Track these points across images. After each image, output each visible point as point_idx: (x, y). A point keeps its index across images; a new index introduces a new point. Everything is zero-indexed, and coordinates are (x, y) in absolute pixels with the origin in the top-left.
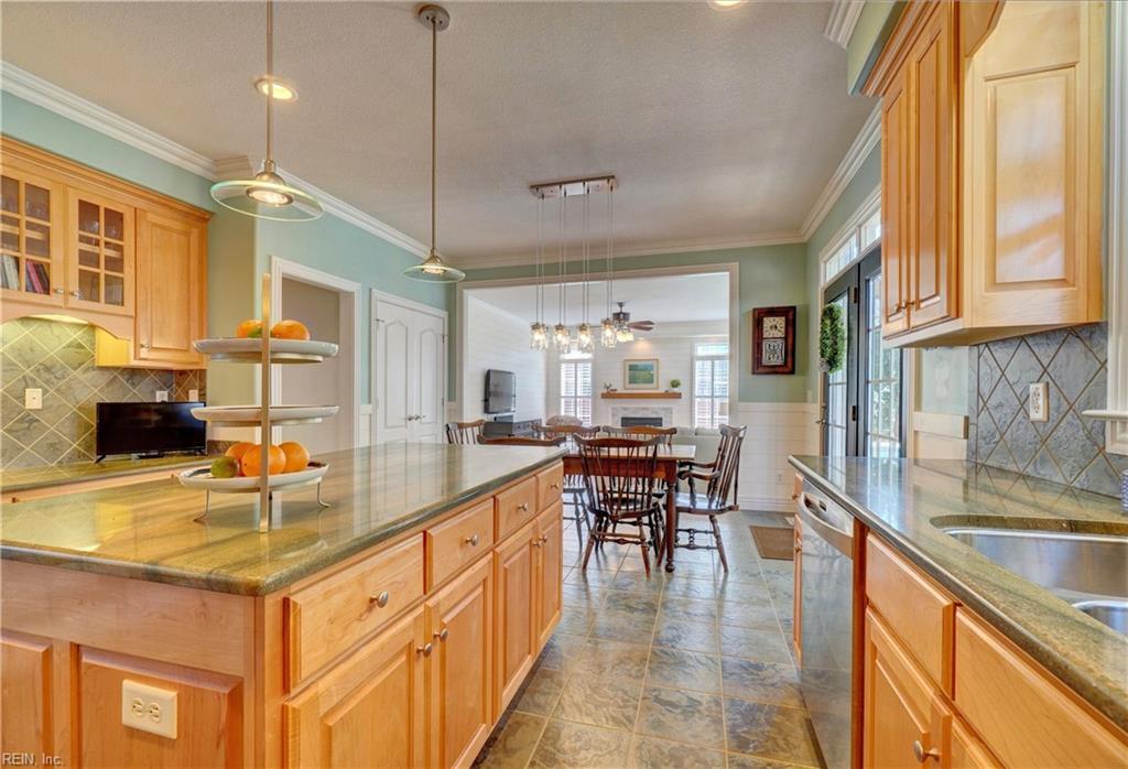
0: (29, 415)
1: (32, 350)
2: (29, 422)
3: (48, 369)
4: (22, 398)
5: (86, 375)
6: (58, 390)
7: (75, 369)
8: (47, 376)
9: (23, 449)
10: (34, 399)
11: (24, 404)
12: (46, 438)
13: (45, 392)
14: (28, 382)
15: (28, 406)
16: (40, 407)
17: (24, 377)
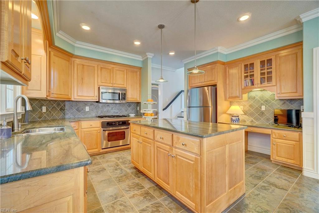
0: (262, 111)
1: (263, 97)
2: (262, 113)
3: (266, 101)
4: (261, 108)
5: (276, 102)
6: (268, 106)
7: (273, 101)
8: (266, 103)
9: (261, 119)
10: (263, 108)
11: (261, 109)
12: (266, 117)
13: (266, 106)
14: (262, 104)
15: (262, 110)
16: (264, 110)
17: (261, 103)
